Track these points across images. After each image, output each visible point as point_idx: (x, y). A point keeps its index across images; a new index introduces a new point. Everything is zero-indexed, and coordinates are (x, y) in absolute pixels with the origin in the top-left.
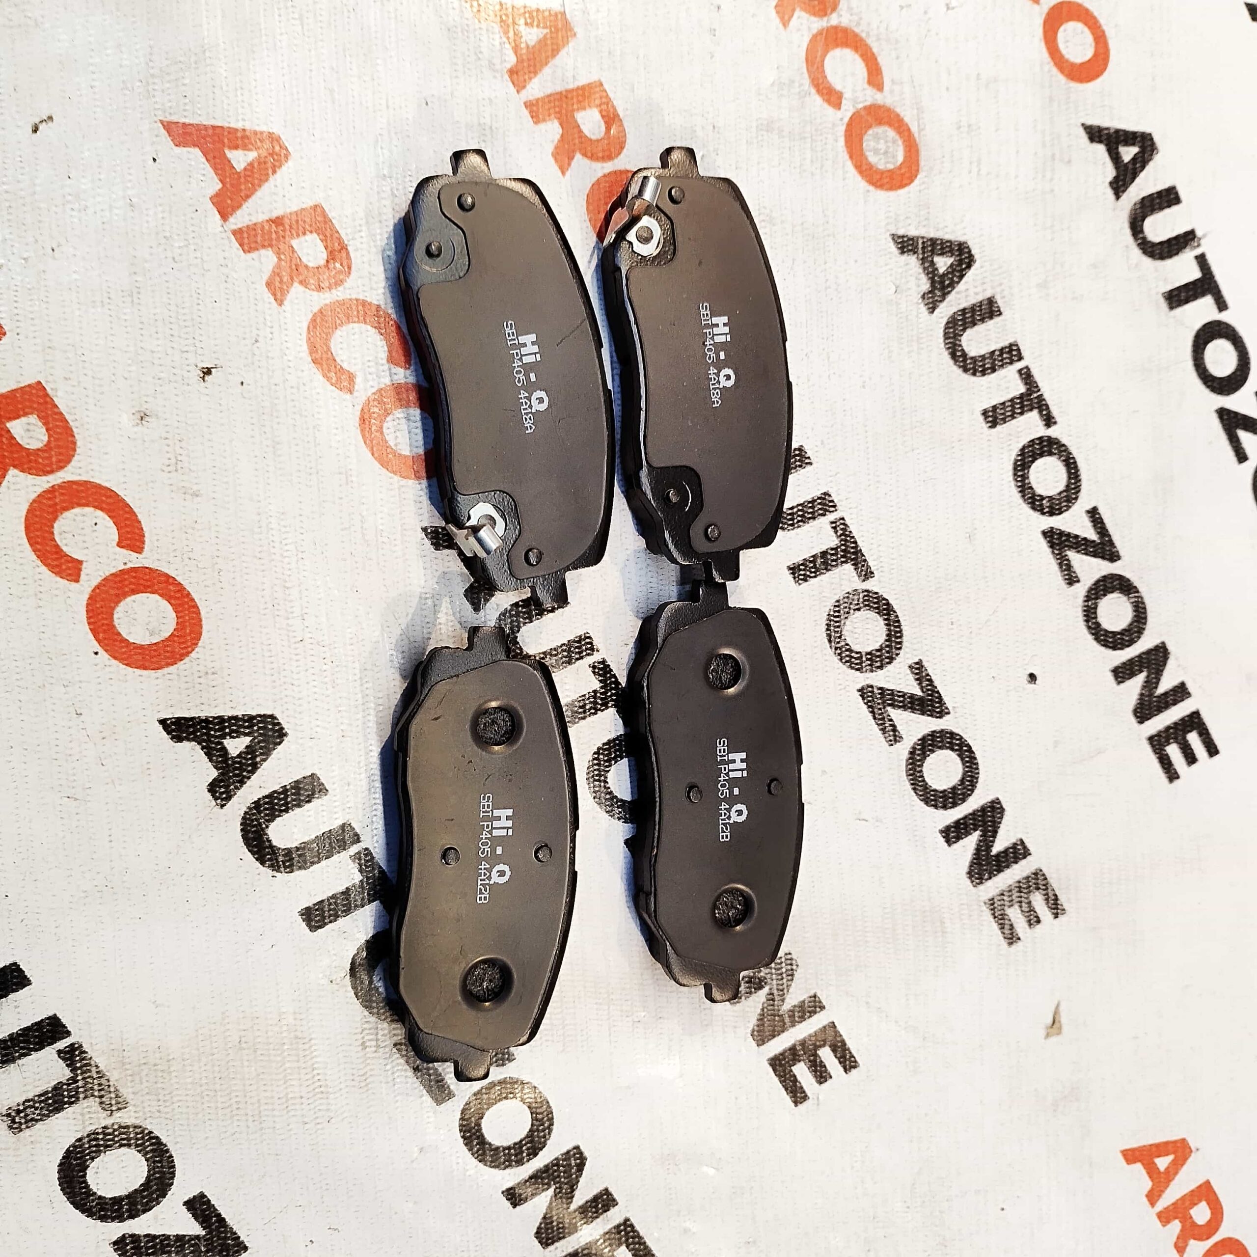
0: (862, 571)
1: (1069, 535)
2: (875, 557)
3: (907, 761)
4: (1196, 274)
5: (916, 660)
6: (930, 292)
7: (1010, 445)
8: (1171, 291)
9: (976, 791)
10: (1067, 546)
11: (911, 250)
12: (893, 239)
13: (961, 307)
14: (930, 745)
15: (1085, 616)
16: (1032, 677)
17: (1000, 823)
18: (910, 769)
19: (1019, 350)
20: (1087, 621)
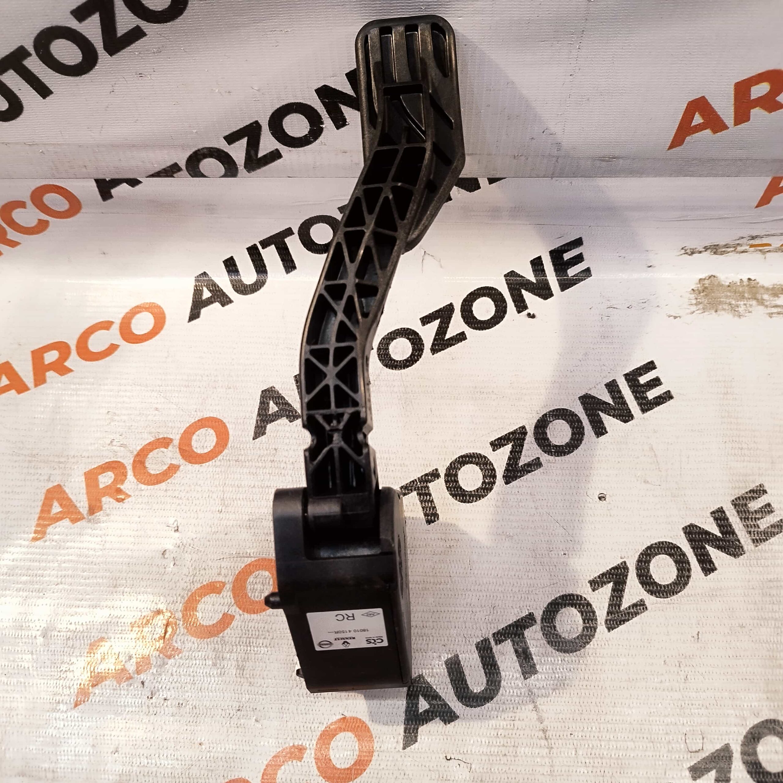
0: (529, 622)
2: (519, 611)
3: (657, 597)
5: (589, 585)
7: (449, 504)
9: (679, 545)
10: (515, 466)
14: (646, 578)
15: (561, 455)
16: (602, 497)
17: (700, 528)
18: (663, 595)
20: (565, 454)
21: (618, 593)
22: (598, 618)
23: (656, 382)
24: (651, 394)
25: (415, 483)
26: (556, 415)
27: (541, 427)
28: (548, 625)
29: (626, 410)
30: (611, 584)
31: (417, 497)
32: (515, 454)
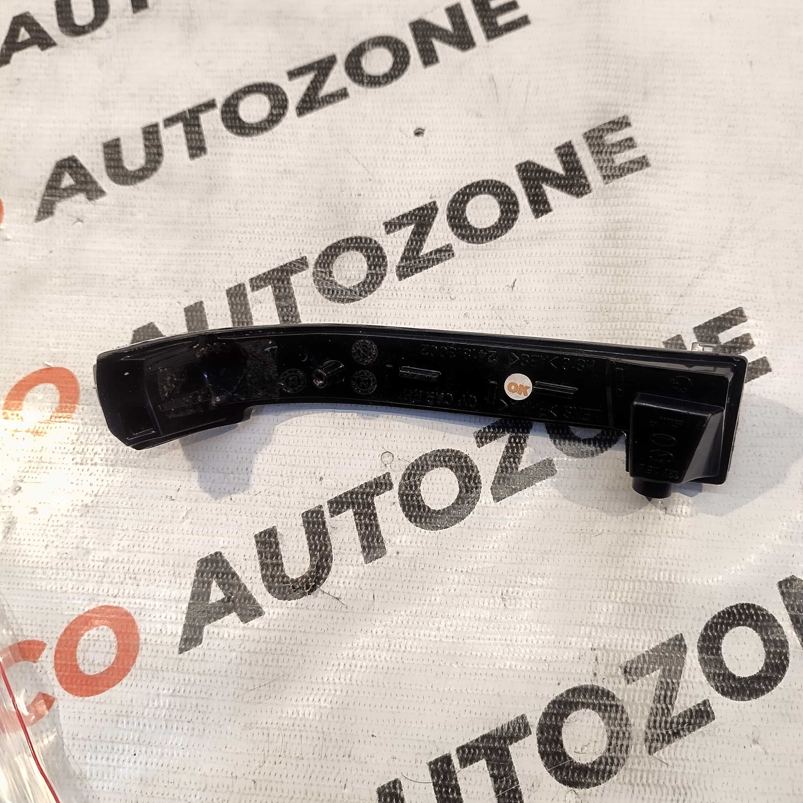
0: (298, 267)
1: (305, 95)
2: (289, 254)
3: (469, 242)
5: (383, 227)
6: (88, 194)
7: (223, 137)
8: (133, 5)
9: (508, 183)
10: (314, 97)
12: (40, 220)
13: (104, 169)
14: (459, 221)
15: (375, 86)
16: (419, 133)
17: (538, 166)
18: (477, 240)
19: (150, 126)
20: (380, 84)
21: (419, 236)
22: (388, 263)
23: (511, 6)
25: (183, 115)
26: (376, 44)
27: (355, 56)
28: (323, 270)
29: (468, 37)
30: (412, 227)
31: (183, 130)
32: (316, 84)
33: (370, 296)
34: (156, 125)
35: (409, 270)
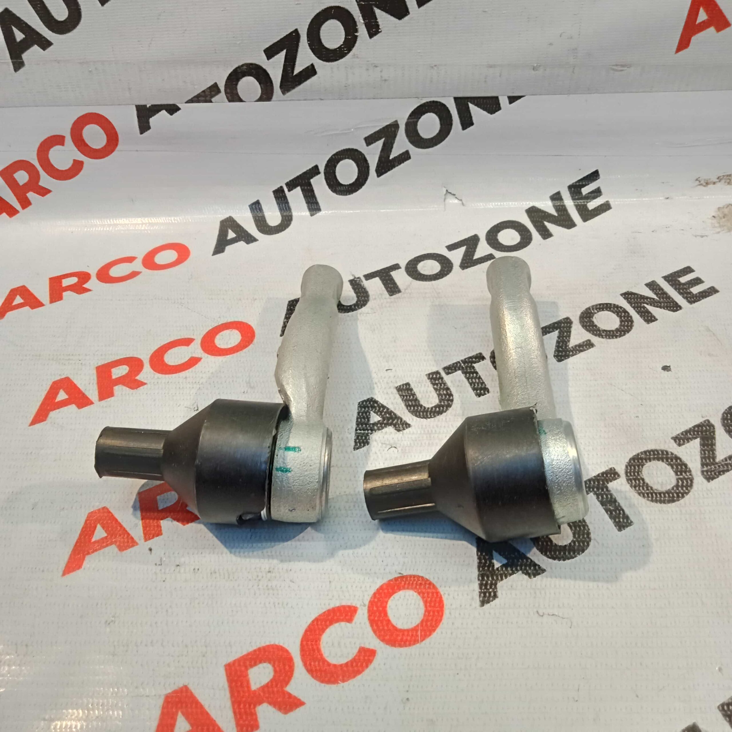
1: (558, 347)
4: (377, 281)
5: (673, 441)
6: (395, 425)
8: (388, 291)
10: (566, 347)
11: (366, 437)
12: (358, 449)
13: (405, 408)
15: (613, 338)
16: (666, 368)
19: (433, 373)
20: (616, 337)
21: (708, 447)
22: (691, 469)
23: (698, 281)
24: (695, 290)
25: (459, 364)
26: (600, 309)
27: (586, 318)
28: (635, 478)
29: (673, 303)
30: (698, 441)
31: (463, 376)
32: (563, 339)
33: (687, 497)
34: (437, 373)
35: (713, 473)
